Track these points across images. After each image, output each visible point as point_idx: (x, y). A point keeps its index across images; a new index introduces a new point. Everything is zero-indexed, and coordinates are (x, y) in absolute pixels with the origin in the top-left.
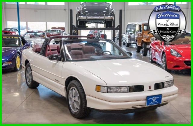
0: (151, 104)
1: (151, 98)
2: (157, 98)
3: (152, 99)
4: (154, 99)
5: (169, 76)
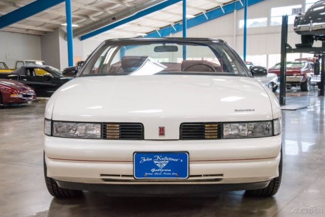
0: (148, 176)
1: (149, 159)
3: (152, 162)
4: (162, 163)
5: (254, 110)
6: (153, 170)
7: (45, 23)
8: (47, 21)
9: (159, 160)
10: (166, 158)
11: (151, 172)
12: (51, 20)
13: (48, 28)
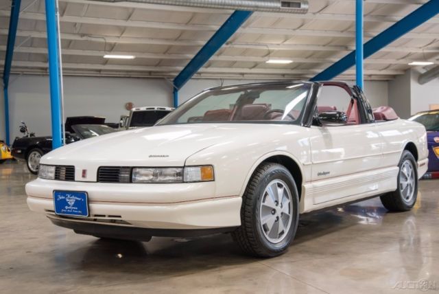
0: (64, 212)
1: (63, 198)
2: (78, 199)
3: (65, 200)
4: (71, 201)
5: (168, 156)
6: (67, 207)
7: (390, 65)
8: (392, 61)
9: (69, 199)
10: (73, 197)
11: (65, 209)
12: (398, 59)
13: (396, 70)
